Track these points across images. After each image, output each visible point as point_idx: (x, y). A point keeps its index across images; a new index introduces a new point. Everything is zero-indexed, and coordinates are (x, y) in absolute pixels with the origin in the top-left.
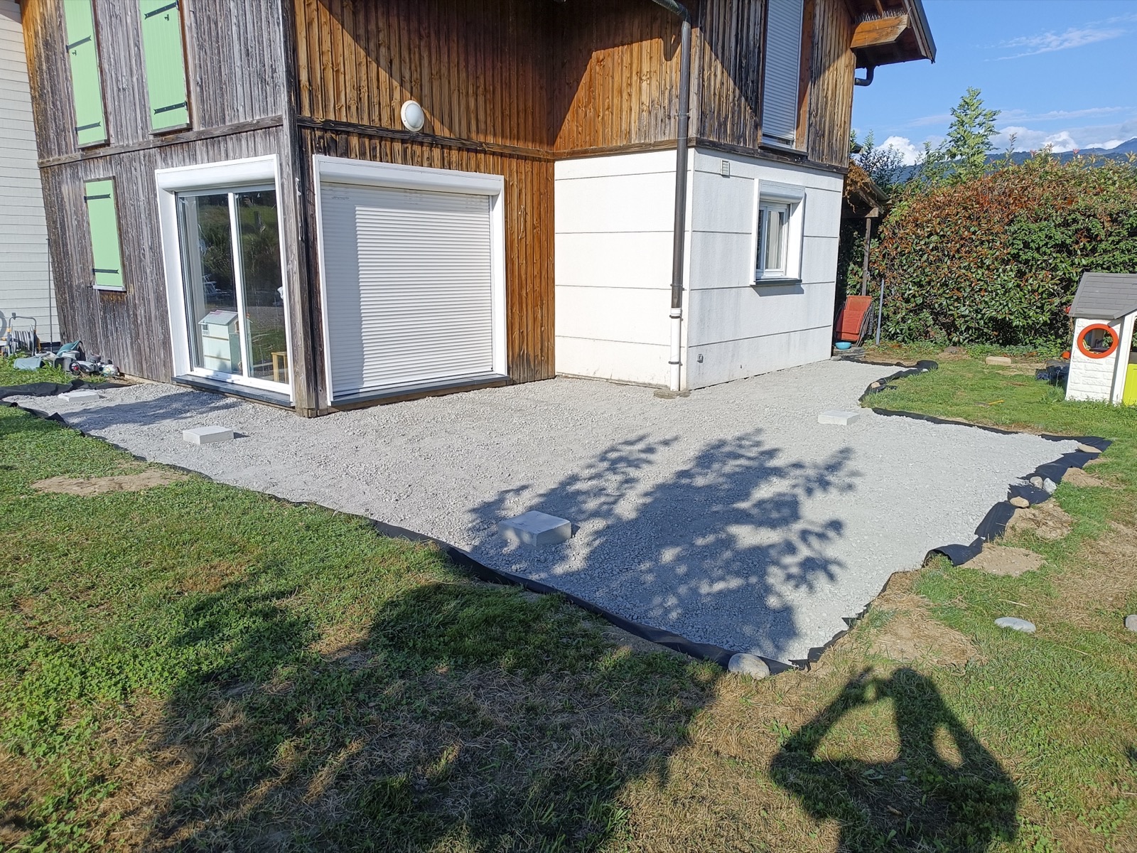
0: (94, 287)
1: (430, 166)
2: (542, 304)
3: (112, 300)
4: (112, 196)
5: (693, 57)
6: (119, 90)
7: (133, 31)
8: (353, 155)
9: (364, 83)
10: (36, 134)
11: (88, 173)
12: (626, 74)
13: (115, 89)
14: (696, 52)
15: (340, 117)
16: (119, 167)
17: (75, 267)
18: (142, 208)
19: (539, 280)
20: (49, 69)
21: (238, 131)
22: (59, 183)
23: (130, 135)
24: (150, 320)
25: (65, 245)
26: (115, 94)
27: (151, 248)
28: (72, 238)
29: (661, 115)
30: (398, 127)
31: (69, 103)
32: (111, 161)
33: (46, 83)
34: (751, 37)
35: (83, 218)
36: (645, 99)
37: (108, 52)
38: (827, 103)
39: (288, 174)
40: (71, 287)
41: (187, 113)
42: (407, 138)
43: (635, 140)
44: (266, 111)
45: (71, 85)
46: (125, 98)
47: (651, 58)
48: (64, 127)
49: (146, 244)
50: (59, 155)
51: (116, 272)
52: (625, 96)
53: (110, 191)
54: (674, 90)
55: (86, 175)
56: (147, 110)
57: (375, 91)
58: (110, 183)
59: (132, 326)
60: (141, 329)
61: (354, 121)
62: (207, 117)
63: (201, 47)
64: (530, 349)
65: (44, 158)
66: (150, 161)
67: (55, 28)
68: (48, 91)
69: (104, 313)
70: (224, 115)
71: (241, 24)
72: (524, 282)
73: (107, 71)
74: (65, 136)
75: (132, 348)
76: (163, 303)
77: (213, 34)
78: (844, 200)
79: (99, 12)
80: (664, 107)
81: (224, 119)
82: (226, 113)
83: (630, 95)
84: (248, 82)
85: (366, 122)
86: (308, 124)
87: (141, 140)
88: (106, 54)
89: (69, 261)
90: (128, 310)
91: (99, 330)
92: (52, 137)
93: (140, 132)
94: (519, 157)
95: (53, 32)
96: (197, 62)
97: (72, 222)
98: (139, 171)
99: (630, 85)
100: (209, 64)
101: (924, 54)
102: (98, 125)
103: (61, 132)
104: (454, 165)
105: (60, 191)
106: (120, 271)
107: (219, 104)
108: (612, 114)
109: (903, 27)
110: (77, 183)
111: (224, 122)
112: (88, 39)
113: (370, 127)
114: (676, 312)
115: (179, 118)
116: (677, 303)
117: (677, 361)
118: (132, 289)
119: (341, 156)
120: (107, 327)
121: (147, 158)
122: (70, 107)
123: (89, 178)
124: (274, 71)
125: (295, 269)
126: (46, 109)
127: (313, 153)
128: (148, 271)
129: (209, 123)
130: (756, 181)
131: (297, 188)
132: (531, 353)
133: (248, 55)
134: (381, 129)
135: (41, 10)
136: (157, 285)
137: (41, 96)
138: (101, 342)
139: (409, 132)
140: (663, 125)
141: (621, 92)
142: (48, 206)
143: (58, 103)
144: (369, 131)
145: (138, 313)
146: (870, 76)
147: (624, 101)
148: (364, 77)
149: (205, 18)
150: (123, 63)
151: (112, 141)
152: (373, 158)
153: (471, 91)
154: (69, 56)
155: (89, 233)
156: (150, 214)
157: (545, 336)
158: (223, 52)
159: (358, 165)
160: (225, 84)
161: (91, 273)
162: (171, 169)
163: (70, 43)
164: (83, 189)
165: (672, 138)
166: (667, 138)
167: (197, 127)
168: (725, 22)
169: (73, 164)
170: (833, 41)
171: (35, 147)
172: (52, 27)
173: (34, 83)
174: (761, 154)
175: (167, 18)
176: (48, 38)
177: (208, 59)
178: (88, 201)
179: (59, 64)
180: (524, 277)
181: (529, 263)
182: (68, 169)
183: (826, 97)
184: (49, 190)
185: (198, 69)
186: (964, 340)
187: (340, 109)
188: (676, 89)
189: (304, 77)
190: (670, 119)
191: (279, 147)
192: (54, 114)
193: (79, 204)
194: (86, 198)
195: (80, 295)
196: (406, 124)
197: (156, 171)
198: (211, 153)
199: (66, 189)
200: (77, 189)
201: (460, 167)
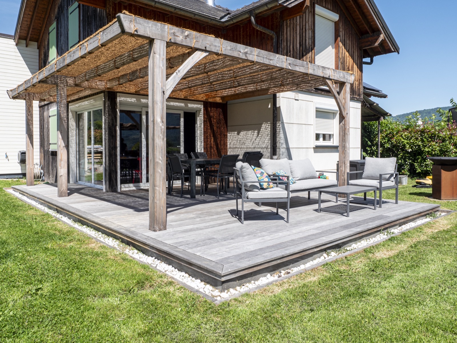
0: (49, 150)
4: (56, 115)
11: (51, 107)
19: (219, 145)
22: (44, 112)
28: (45, 132)
34: (307, 44)
40: (44, 151)
51: (56, 144)
69: (52, 160)
89: (44, 141)
101: (393, 50)
105: (44, 114)
109: (381, 39)
110: (48, 111)
112: (55, 59)
114: (275, 157)
116: (275, 153)
146: (372, 61)
161: (49, 145)
168: (293, 38)
170: (350, 46)
174: (315, 91)
182: (46, 107)
184: (41, 115)
193: (48, 119)
194: (50, 116)
195: (46, 154)
200: (48, 114)
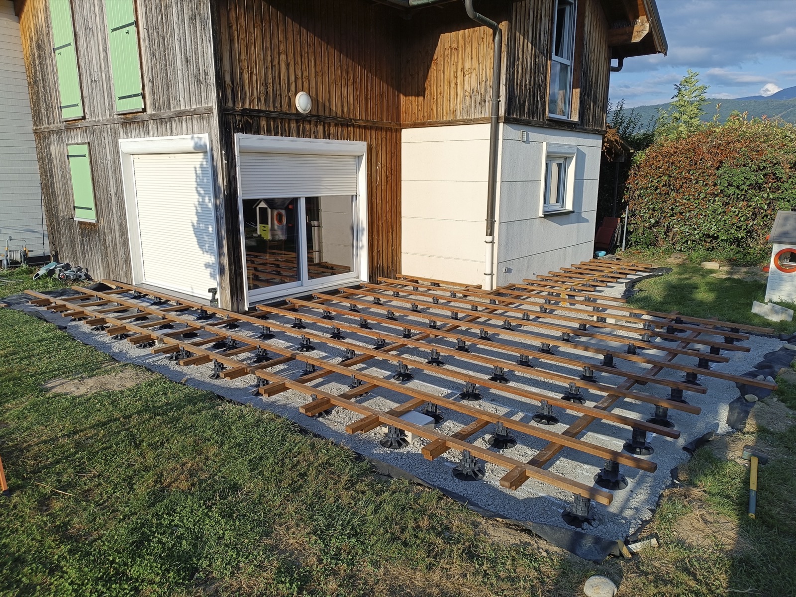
0: (75, 219)
1: (316, 137)
2: (392, 230)
3: (88, 229)
4: (87, 156)
5: (502, 59)
6: (92, 81)
7: (102, 40)
8: (262, 133)
9: (270, 81)
10: (32, 109)
11: (70, 138)
12: (453, 69)
13: (89, 80)
14: (504, 56)
15: (253, 106)
16: (92, 136)
17: (60, 204)
18: (109, 165)
19: (390, 214)
20: (40, 64)
21: (180, 115)
22: (49, 144)
23: (100, 113)
24: (116, 244)
25: (53, 188)
26: (89, 84)
27: (116, 194)
28: (58, 183)
29: (479, 98)
30: (294, 111)
31: (56, 88)
32: (86, 131)
33: (38, 73)
35: (66, 169)
36: (467, 87)
37: (84, 54)
38: (592, 86)
39: (217, 148)
40: (57, 217)
41: (142, 100)
42: (300, 118)
43: (460, 117)
44: (200, 102)
45: (57, 76)
46: (96, 87)
47: (472, 58)
48: (52, 105)
49: (112, 191)
50: (49, 125)
51: (91, 209)
52: (453, 85)
53: (86, 153)
54: (488, 82)
55: (68, 140)
56: (113, 97)
57: (278, 86)
58: (86, 146)
59: (102, 248)
60: (109, 250)
61: (263, 108)
62: (157, 104)
63: (153, 55)
64: (384, 263)
65: (37, 126)
66: (115, 133)
67: (45, 35)
68: (40, 79)
69: (82, 237)
70: (170, 103)
71: (182, 40)
72: (380, 216)
73: (83, 67)
74: (53, 111)
75: (102, 262)
76: (125, 233)
77: (161, 45)
78: (603, 153)
79: (77, 25)
80: (481, 94)
81: (170, 106)
82: (171, 102)
83: (456, 84)
84: (187, 81)
85: (271, 109)
86: (231, 112)
87: (108, 117)
88: (82, 56)
89: (56, 199)
90: (99, 236)
91: (78, 249)
92: (43, 111)
93: (107, 112)
94: (377, 129)
95: (43, 38)
96: (150, 64)
97: (58, 173)
98: (107, 139)
99: (456, 77)
100: (158, 67)
101: (659, 50)
102: (76, 105)
103: (49, 108)
104: (332, 136)
105: (49, 150)
106: (94, 209)
107: (166, 96)
108: (443, 97)
109: (646, 32)
110: (62, 145)
111: (169, 108)
112: (69, 44)
113: (274, 112)
114: (489, 239)
115: (137, 104)
116: (490, 232)
117: (490, 273)
118: (102, 222)
119: (254, 134)
120: (84, 247)
121: (113, 130)
122: (56, 91)
123: (70, 142)
124: (206, 74)
125: (222, 215)
126: (38, 92)
127: (234, 133)
128: (114, 210)
129: (158, 108)
130: (544, 144)
131: (224, 158)
132: (385, 265)
133: (187, 62)
134: (282, 113)
135: (35, 22)
136: (121, 219)
137: (35, 82)
138: (80, 257)
139: (301, 114)
140: (480, 106)
141: (450, 83)
142: (41, 160)
143: (47, 88)
144: (274, 115)
145: (107, 239)
146: (621, 64)
147: (452, 88)
148: (270, 76)
149: (155, 34)
150: (95, 62)
151: (87, 117)
152: (276, 134)
153: (343, 83)
154: (55, 55)
155: (71, 180)
156: (115, 170)
157: (394, 253)
158: (169, 59)
159: (265, 140)
160: (170, 81)
161: (73, 209)
162: (130, 140)
163: (56, 46)
164: (65, 150)
165: (487, 116)
166: (483, 116)
167: (150, 111)
169: (59, 132)
170: (596, 42)
171: (30, 117)
172: (43, 34)
173: (29, 73)
174: (548, 125)
175: (128, 33)
176: (40, 42)
177: (158, 64)
178: (70, 158)
179: (48, 60)
180: (380, 212)
181: (384, 202)
182: (55, 135)
183: (592, 81)
184: (41, 149)
185: (150, 70)
186: (684, 249)
187: (253, 100)
188: (490, 81)
189: (228, 79)
190: (485, 102)
191: (210, 128)
192: (45, 95)
193: (63, 160)
194: (68, 156)
195: (64, 223)
196: (299, 109)
197: (120, 141)
198: (160, 129)
199: (53, 149)
200: (62, 150)
201: (337, 137)
